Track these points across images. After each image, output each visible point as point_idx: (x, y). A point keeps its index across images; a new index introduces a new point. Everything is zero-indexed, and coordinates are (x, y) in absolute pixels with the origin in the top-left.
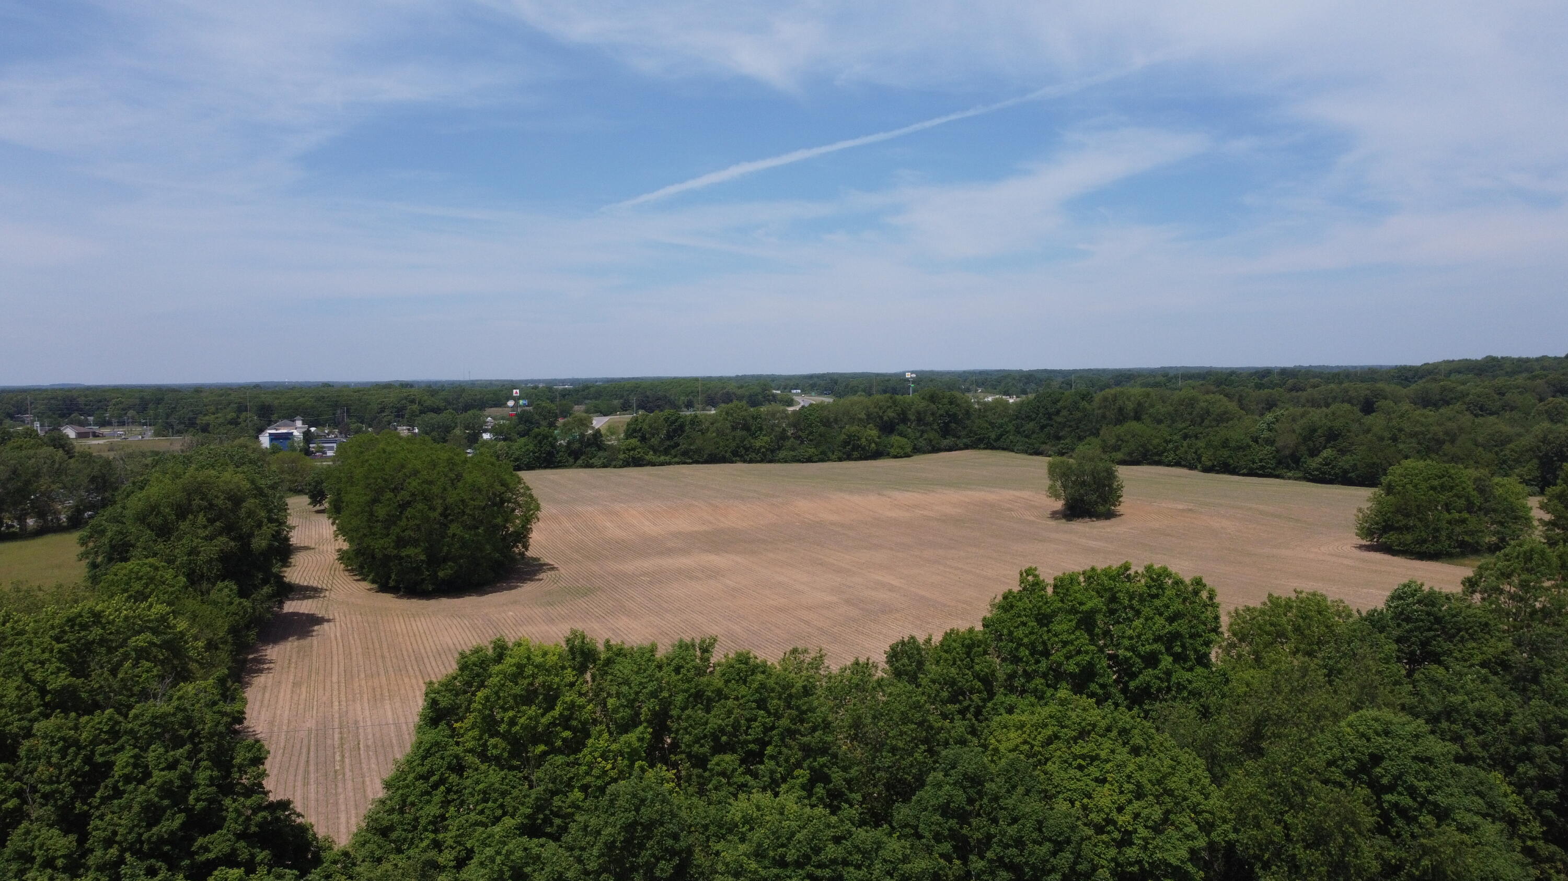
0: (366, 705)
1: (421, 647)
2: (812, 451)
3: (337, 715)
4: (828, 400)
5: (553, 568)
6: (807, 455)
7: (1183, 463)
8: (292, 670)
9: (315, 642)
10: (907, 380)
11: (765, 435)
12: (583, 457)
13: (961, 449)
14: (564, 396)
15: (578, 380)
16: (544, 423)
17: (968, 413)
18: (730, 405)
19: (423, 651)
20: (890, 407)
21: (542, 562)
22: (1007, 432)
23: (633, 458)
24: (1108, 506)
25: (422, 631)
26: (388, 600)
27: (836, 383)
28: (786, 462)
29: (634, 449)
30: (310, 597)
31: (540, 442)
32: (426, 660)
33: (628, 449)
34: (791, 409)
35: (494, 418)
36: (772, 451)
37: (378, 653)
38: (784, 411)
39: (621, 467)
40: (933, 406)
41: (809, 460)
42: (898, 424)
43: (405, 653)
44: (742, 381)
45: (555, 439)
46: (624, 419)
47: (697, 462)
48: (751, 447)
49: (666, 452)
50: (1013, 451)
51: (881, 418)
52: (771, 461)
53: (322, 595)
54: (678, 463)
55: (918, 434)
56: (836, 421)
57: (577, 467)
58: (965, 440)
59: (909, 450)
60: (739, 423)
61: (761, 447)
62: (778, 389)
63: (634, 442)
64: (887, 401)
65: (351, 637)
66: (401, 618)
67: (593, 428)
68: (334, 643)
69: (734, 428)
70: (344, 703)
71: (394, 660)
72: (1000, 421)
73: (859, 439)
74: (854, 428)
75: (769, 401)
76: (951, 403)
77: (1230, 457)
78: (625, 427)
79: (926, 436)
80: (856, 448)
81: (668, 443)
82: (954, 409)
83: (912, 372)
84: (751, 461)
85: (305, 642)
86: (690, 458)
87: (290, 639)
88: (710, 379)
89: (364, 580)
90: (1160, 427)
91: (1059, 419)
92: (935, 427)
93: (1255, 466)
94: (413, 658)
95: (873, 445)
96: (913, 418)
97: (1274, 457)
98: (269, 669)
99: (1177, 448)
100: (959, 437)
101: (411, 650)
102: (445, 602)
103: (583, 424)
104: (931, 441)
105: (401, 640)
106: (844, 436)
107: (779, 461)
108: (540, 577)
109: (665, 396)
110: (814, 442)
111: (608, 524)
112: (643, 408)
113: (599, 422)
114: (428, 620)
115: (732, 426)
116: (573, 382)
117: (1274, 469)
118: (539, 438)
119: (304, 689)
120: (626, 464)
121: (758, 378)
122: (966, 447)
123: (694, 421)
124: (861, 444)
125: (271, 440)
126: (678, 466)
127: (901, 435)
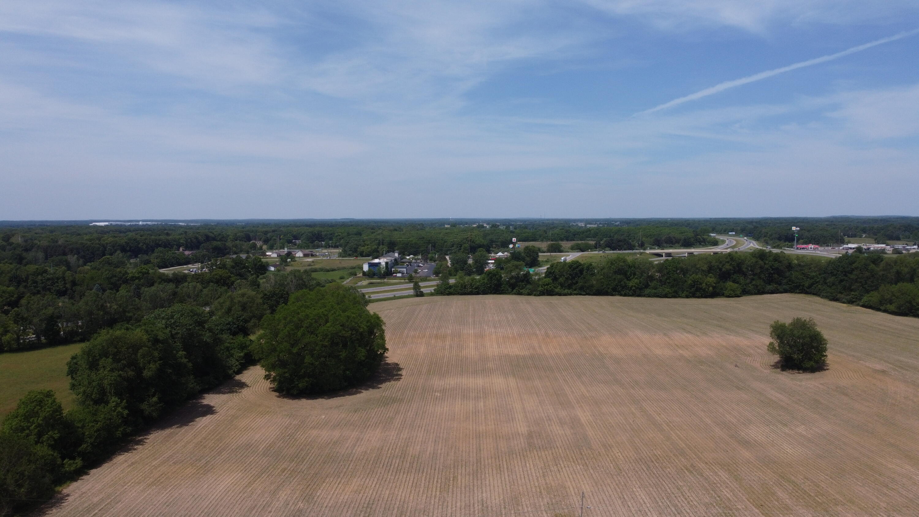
1: (236, 441)
2: (668, 290)
5: (399, 379)
6: (664, 293)
11: (636, 278)
12: (517, 288)
17: (789, 267)
19: (232, 444)
20: (728, 262)
22: (817, 282)
23: (547, 290)
27: (755, 229)
28: (649, 296)
29: (548, 285)
30: (232, 392)
32: (224, 453)
33: (544, 285)
36: (641, 289)
39: (539, 295)
40: (761, 262)
41: (666, 296)
42: (733, 274)
48: (626, 286)
49: (569, 287)
51: (720, 270)
52: (639, 296)
54: (577, 294)
56: (687, 271)
57: (513, 294)
58: (784, 287)
59: (738, 293)
60: (620, 270)
61: (632, 286)
63: (548, 280)
65: (207, 429)
68: (193, 432)
69: (616, 274)
72: (812, 274)
73: (701, 284)
74: (699, 276)
79: (754, 282)
80: (698, 289)
81: (571, 281)
82: (776, 265)
84: (625, 295)
86: (584, 291)
91: (852, 276)
92: (762, 276)
95: (711, 288)
100: (780, 284)
101: (227, 443)
104: (757, 286)
105: (232, 433)
106: (691, 281)
107: (644, 296)
108: (383, 385)
110: (671, 284)
114: (269, 418)
115: (614, 272)
120: (542, 294)
122: (785, 291)
123: (590, 268)
124: (702, 287)
125: (369, 266)
126: (575, 296)
127: (734, 281)
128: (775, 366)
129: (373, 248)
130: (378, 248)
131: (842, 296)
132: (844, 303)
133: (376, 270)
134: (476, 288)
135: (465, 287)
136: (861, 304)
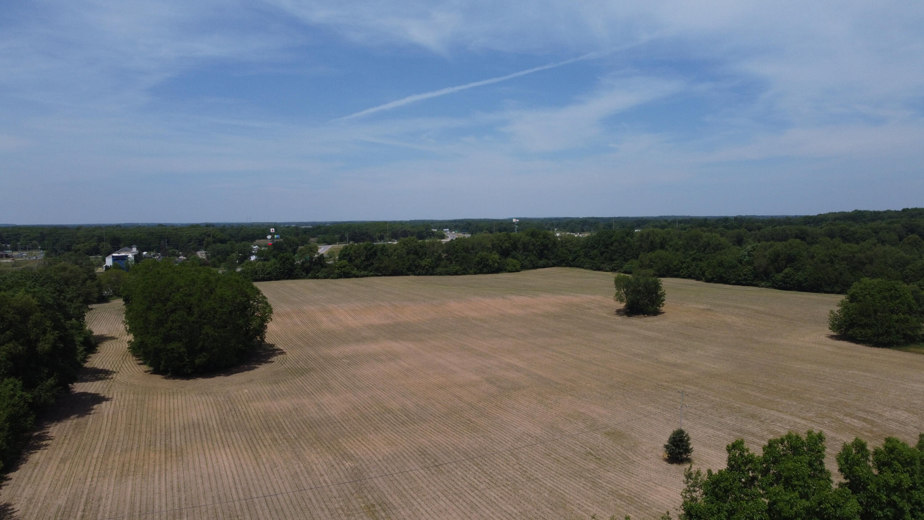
0: (113, 480)
1: (172, 422)
2: (458, 268)
3: (86, 492)
4: (467, 236)
5: (282, 353)
6: (454, 270)
7: (693, 276)
8: (65, 445)
9: (91, 420)
10: (514, 223)
11: (428, 258)
12: (312, 272)
13: (551, 267)
14: (305, 232)
15: (315, 222)
16: (290, 250)
17: (555, 244)
18: (407, 239)
19: (173, 426)
20: (507, 240)
21: (275, 348)
22: (579, 256)
23: (344, 273)
24: (655, 307)
25: (176, 408)
26: (159, 381)
27: (470, 225)
28: (441, 275)
29: (344, 267)
30: (101, 379)
31: (284, 262)
32: (173, 435)
33: (340, 267)
34: (444, 241)
35: (259, 246)
36: (433, 268)
37: (138, 428)
38: (440, 242)
39: (336, 278)
40: (533, 240)
42: (511, 251)
43: (158, 428)
44: (414, 224)
45: (294, 261)
46: (339, 247)
47: (385, 275)
48: (419, 265)
49: (365, 268)
50: (583, 268)
51: (501, 247)
52: (432, 274)
53: (110, 377)
55: (524, 257)
56: (473, 248)
57: (308, 278)
58: (553, 261)
59: (518, 267)
60: (412, 250)
61: (425, 265)
62: (435, 229)
63: (345, 262)
64: (505, 237)
65: (120, 414)
66: (163, 396)
67: (319, 253)
68: (105, 420)
69: (408, 253)
70: (95, 479)
71: (148, 435)
72: (575, 249)
73: (487, 260)
74: (484, 253)
75: (430, 236)
76: (544, 238)
77: (725, 273)
78: (339, 252)
80: (485, 266)
81: (366, 263)
82: (545, 242)
83: (516, 219)
84: (419, 274)
85: (82, 420)
86: (380, 272)
87: (72, 417)
88: (395, 222)
89: (144, 364)
90: (678, 253)
92: (534, 253)
93: (740, 278)
94: (163, 433)
95: (496, 264)
96: (520, 247)
97: (753, 273)
98: (46, 445)
99: (688, 267)
100: (549, 259)
101: (163, 425)
102: (201, 382)
103: (312, 251)
105: (158, 416)
106: (478, 259)
107: (436, 274)
108: (272, 359)
109: (367, 233)
110: (459, 262)
111: (324, 319)
112: (353, 240)
113: (323, 250)
114: (183, 398)
115: (407, 252)
116: (312, 224)
117: (752, 280)
118: (283, 260)
119: (67, 466)
120: (339, 276)
121: (423, 222)
122: (554, 265)
123: (383, 249)
124: (489, 264)
125: (114, 260)
126: (372, 278)
127: (513, 257)
128: (619, 312)
132: (607, 271)
133: (123, 263)
134: (269, 274)
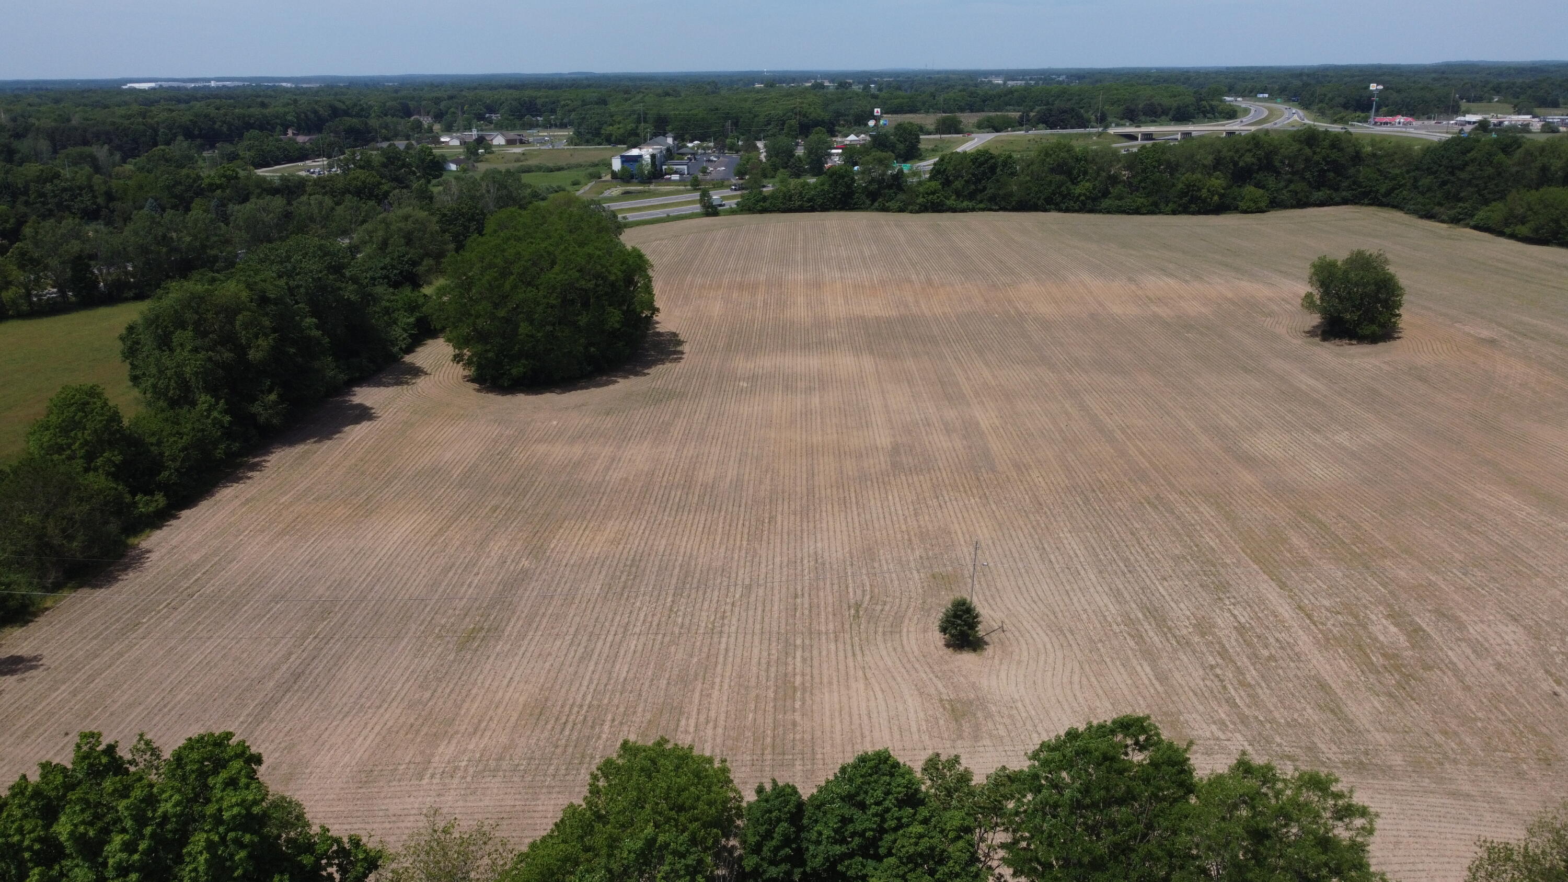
1: (413, 463)
2: (1142, 201)
6: (1134, 206)
9: (325, 447)
11: (1088, 181)
12: (881, 200)
13: (1337, 204)
16: (902, 146)
17: (1355, 159)
19: (408, 468)
20: (1250, 151)
23: (932, 203)
28: (1109, 212)
29: (933, 193)
31: (835, 182)
33: (927, 193)
36: (1094, 199)
39: (917, 212)
40: (1307, 151)
41: (1137, 212)
42: (1257, 171)
43: (389, 469)
45: (852, 179)
47: (1004, 209)
48: (1069, 194)
49: (971, 196)
50: (1403, 210)
51: (1235, 164)
52: (1091, 211)
53: (414, 381)
54: (983, 210)
55: (1282, 185)
56: (1177, 165)
57: (873, 210)
58: (1344, 193)
59: (1263, 205)
60: (1059, 165)
61: (1080, 195)
62: (1239, 94)
63: (935, 185)
66: (444, 420)
68: (341, 449)
69: (1051, 171)
72: (1395, 171)
73: (1199, 190)
74: (1196, 176)
79: (1292, 187)
80: (1194, 200)
81: (973, 187)
82: (1334, 155)
84: (1067, 210)
85: (317, 446)
86: (996, 204)
91: (1463, 175)
92: (1307, 176)
94: (387, 478)
95: (1217, 198)
98: (250, 477)
101: (398, 466)
104: (1296, 193)
105: (406, 451)
106: (1183, 186)
107: (1100, 212)
108: (651, 370)
114: (466, 425)
115: (1049, 169)
118: (834, 178)
120: (924, 209)
122: (1345, 202)
123: (1008, 163)
124: (1201, 196)
125: (623, 162)
126: (980, 213)
127: (1258, 185)
128: (1312, 333)
129: (629, 127)
130: (637, 127)
131: (1442, 210)
132: (1443, 221)
133: (634, 168)
134: (810, 200)
135: (791, 197)
136: (1472, 223)
